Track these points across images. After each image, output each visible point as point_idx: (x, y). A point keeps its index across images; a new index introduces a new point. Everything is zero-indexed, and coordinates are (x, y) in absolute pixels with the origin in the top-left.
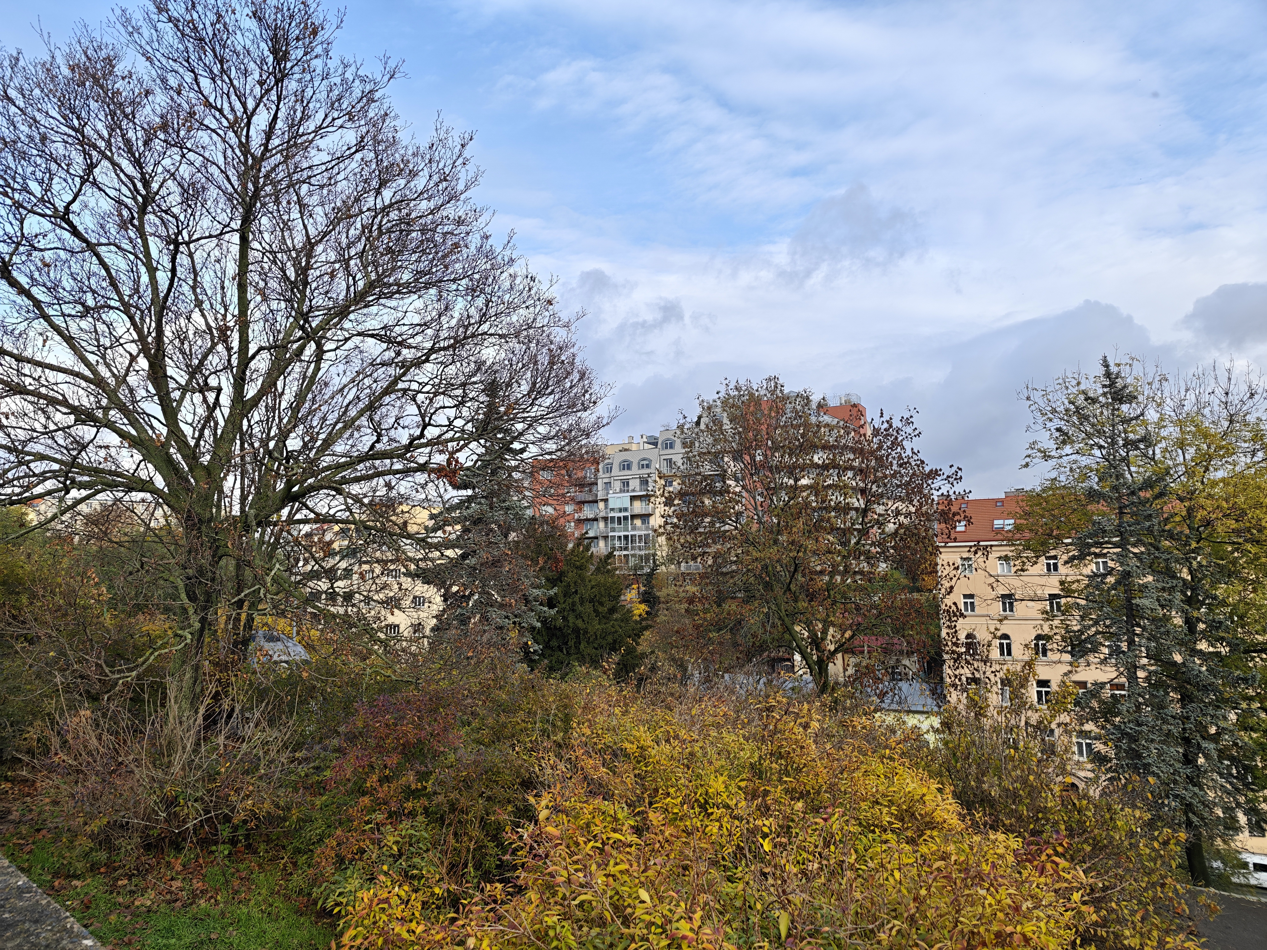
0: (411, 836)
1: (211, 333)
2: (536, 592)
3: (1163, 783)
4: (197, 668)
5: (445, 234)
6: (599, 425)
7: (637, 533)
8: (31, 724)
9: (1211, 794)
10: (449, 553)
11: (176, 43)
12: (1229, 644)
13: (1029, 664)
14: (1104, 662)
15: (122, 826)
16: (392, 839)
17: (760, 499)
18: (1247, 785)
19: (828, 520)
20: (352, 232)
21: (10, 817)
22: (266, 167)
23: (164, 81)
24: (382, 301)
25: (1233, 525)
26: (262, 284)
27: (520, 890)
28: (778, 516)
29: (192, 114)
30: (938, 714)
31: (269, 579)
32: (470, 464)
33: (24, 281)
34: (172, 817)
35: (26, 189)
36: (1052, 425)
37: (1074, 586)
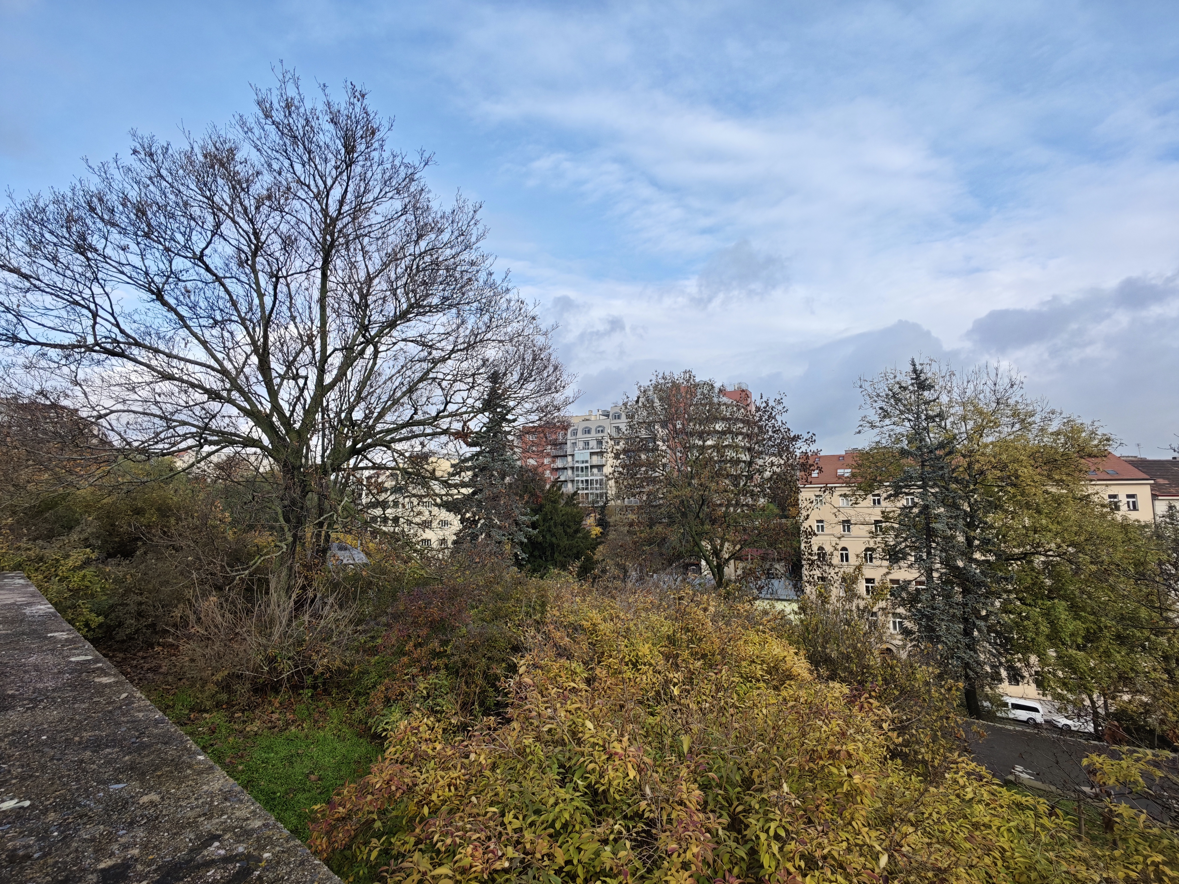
0: (435, 684)
1: (302, 339)
2: (524, 518)
3: (949, 648)
4: (290, 568)
5: (462, 272)
6: (566, 403)
7: (594, 478)
8: (176, 606)
9: (982, 657)
10: (464, 491)
11: (277, 140)
12: (995, 554)
13: (859, 568)
14: (910, 566)
15: (238, 676)
16: (422, 686)
17: (679, 454)
18: (1006, 650)
19: (725, 469)
20: (399, 270)
21: (161, 670)
22: (339, 225)
23: (270, 165)
24: (420, 317)
25: (998, 473)
26: (336, 305)
27: (509, 721)
28: (691, 466)
29: (289, 189)
30: (797, 601)
31: (340, 508)
32: (477, 429)
33: (172, 302)
34: (273, 670)
35: (173, 239)
36: (877, 405)
37: (891, 515)
